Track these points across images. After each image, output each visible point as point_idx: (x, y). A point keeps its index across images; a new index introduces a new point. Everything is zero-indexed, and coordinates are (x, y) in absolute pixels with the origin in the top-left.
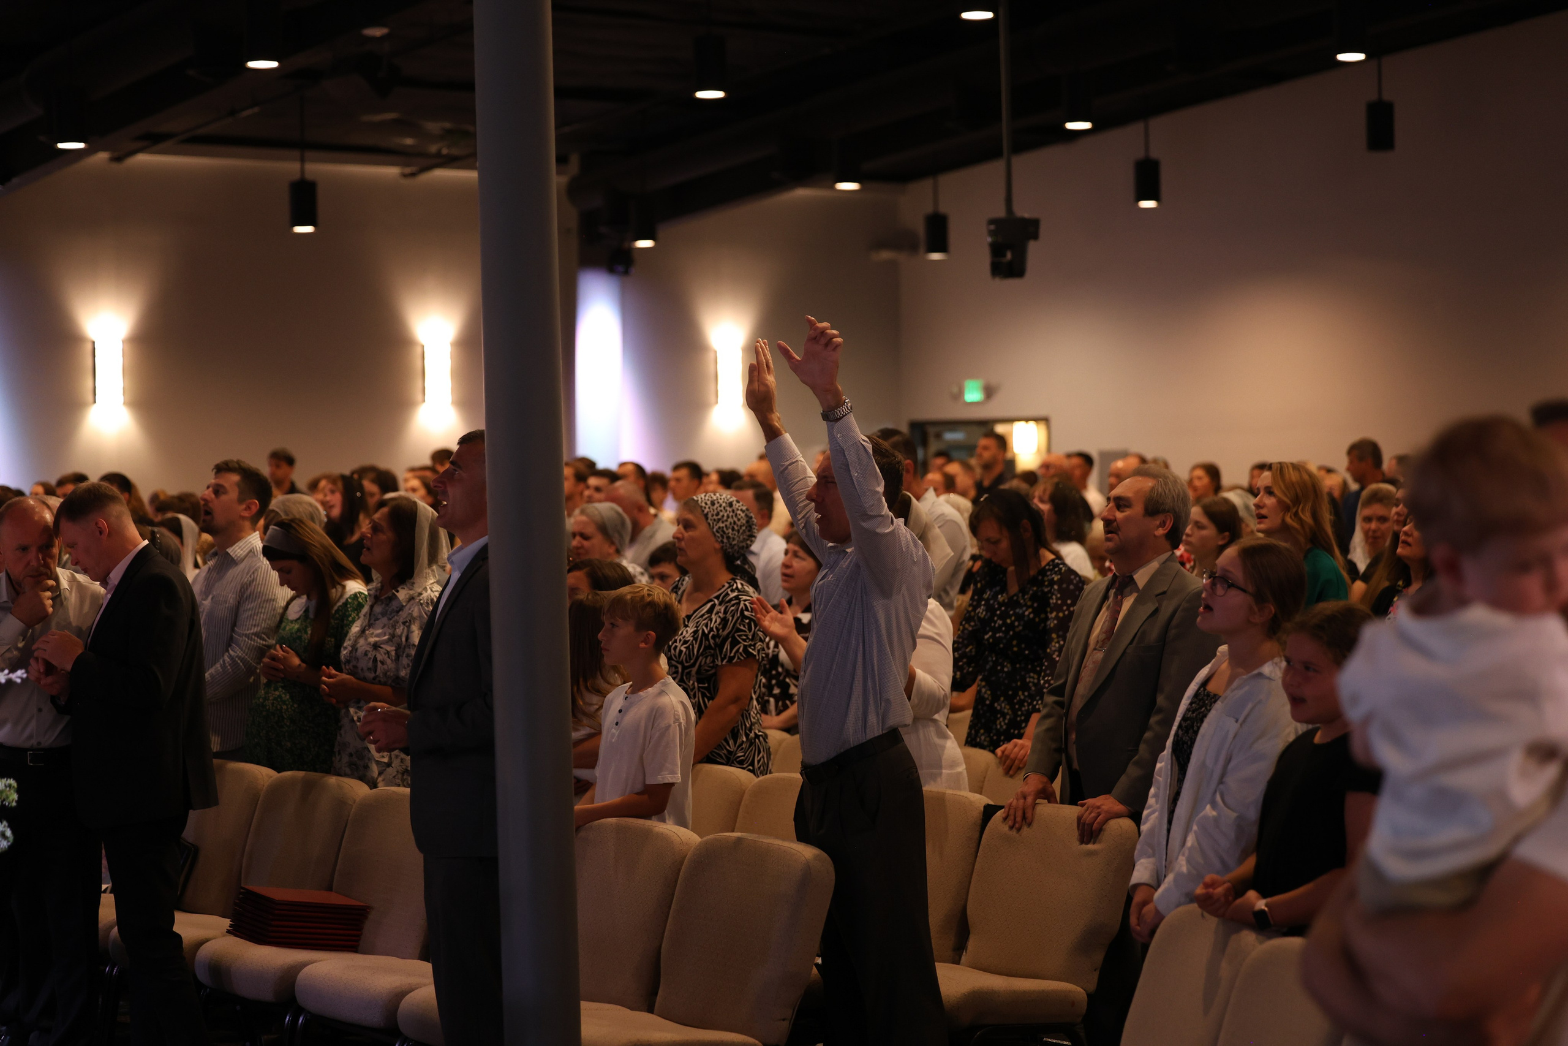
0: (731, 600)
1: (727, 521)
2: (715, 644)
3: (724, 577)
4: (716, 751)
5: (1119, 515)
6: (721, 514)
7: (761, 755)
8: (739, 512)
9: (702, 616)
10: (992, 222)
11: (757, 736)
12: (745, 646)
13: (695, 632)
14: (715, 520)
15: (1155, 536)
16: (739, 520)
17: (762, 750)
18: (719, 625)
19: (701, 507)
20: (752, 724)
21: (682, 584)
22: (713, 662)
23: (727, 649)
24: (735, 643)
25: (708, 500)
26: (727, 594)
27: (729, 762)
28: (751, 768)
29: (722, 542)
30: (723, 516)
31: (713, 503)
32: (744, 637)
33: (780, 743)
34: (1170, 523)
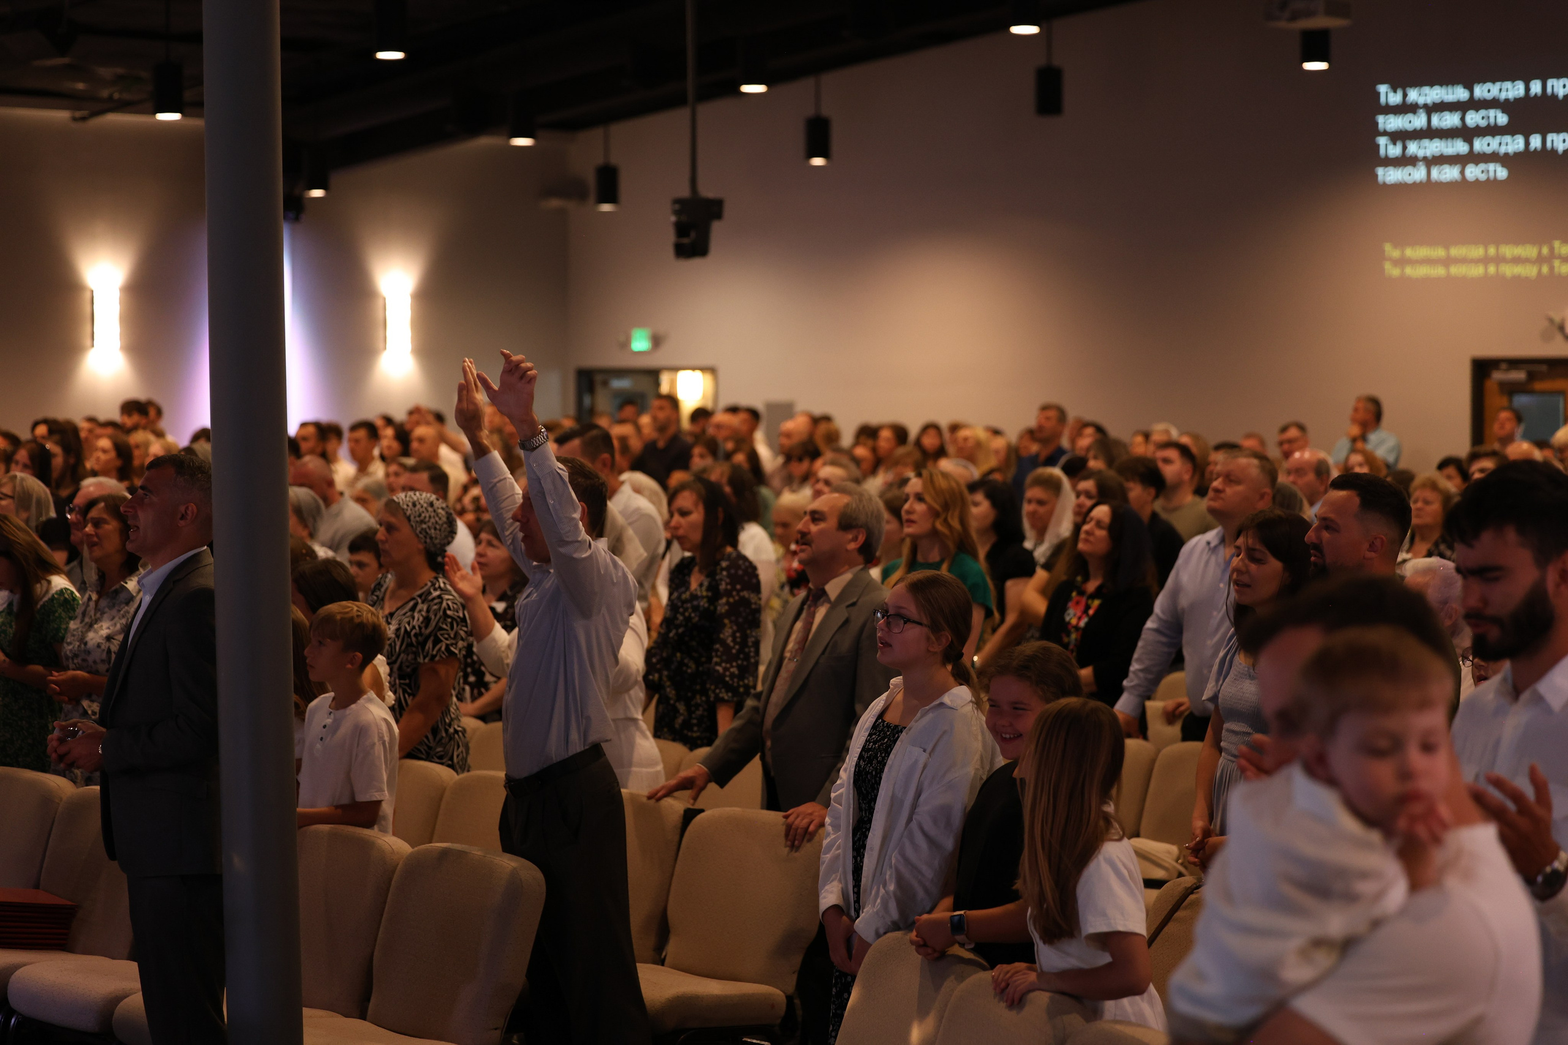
0: (434, 599)
1: (429, 521)
2: (418, 643)
3: (427, 575)
4: (419, 747)
5: (814, 528)
6: (423, 515)
7: (460, 750)
8: (440, 511)
9: (404, 614)
10: (677, 201)
11: (456, 732)
12: (447, 646)
13: (398, 630)
14: (417, 522)
15: (847, 550)
16: (440, 519)
17: (461, 744)
18: (422, 623)
19: (403, 509)
20: (452, 719)
21: (385, 582)
22: (415, 659)
23: (429, 648)
24: (437, 641)
25: (409, 501)
26: (430, 593)
27: (428, 758)
28: (450, 762)
29: (426, 542)
30: (425, 517)
31: (414, 505)
32: (446, 636)
33: (474, 731)
34: (862, 538)
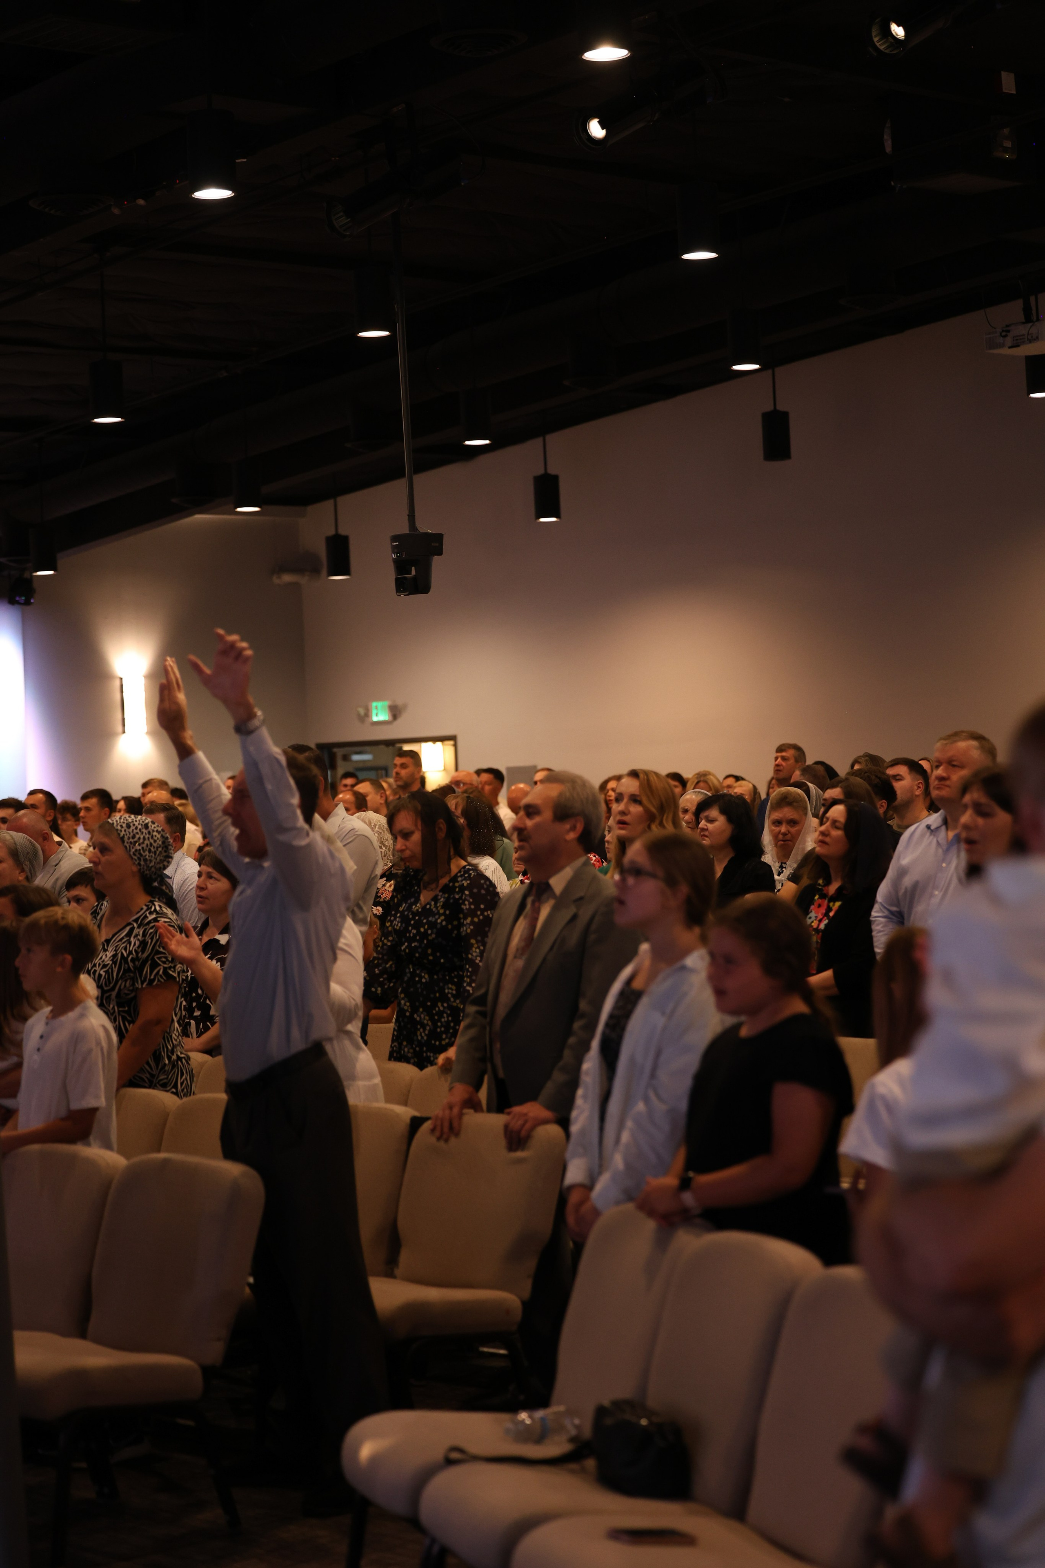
0: (150, 922)
1: (143, 843)
2: (135, 967)
3: (142, 899)
4: (139, 1075)
5: (529, 823)
6: (137, 836)
7: (184, 1077)
8: (155, 833)
9: (121, 940)
11: (179, 1058)
12: (165, 969)
13: (114, 956)
14: (131, 842)
15: (566, 841)
16: (155, 841)
17: (185, 1072)
18: (138, 947)
19: (117, 830)
20: (174, 1046)
21: (101, 909)
22: (133, 985)
23: (147, 971)
24: (155, 965)
25: (124, 823)
26: (146, 917)
27: (151, 1086)
28: (174, 1090)
29: (139, 864)
30: (139, 838)
31: (128, 826)
32: (164, 960)
33: (202, 1065)
34: (580, 827)
